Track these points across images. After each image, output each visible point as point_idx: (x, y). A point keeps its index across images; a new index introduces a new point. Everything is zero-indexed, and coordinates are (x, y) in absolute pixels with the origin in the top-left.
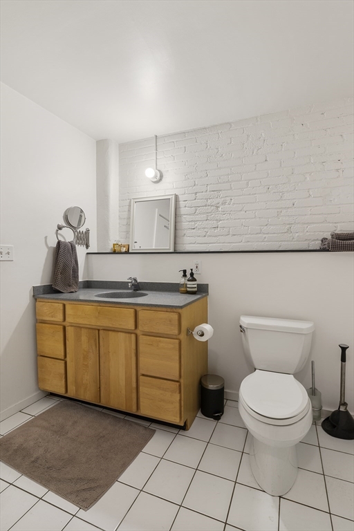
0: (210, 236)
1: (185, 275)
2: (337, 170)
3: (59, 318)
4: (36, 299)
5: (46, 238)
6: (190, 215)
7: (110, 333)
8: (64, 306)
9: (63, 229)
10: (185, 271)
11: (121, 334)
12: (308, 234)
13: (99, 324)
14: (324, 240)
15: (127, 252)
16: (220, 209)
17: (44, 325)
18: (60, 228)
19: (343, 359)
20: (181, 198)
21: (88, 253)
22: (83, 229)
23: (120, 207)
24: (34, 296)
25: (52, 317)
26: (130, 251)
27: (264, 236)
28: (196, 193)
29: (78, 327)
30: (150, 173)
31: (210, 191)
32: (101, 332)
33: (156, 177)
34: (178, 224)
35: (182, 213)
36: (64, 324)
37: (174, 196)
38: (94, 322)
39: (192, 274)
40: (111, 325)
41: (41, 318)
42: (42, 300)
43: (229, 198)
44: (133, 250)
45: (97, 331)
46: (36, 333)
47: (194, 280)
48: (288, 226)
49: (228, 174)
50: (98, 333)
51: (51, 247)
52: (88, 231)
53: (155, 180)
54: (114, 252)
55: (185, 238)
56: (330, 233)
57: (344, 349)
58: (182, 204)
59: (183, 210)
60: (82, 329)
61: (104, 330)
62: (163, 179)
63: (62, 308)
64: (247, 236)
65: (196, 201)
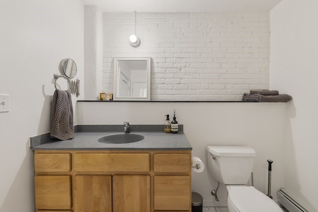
0: (176, 89)
1: (168, 119)
2: (250, 53)
3: (65, 168)
4: (34, 151)
5: (43, 86)
6: (161, 73)
7: (125, 177)
8: (71, 155)
9: (59, 78)
10: (168, 116)
11: (136, 176)
12: (235, 90)
13: (112, 170)
14: (245, 95)
15: (111, 101)
16: (182, 71)
17: (45, 177)
18: (56, 77)
19: (270, 169)
20: (155, 61)
21: (78, 101)
22: (74, 80)
23: (103, 63)
24: (31, 148)
25: (56, 168)
26: (114, 100)
27: (211, 90)
28: (166, 58)
29: (88, 176)
30: (133, 39)
31: (176, 58)
32: (115, 178)
33: (136, 43)
34: (152, 79)
35: (155, 72)
36: (71, 173)
37: (150, 59)
38: (106, 169)
39: (175, 118)
40: (125, 170)
41: (41, 170)
42: (41, 151)
43: (189, 64)
44: (116, 98)
45: (110, 177)
46: (34, 187)
47: (176, 123)
48: (224, 85)
49: (188, 48)
50: (111, 180)
51: (48, 96)
52: (78, 82)
53: (136, 45)
54: (101, 100)
55: (158, 90)
56: (249, 91)
57: (270, 163)
58: (155, 65)
59: (156, 70)
60: (94, 177)
61: (117, 175)
62: (141, 45)
63: (68, 158)
64: (201, 90)
65: (166, 63)
